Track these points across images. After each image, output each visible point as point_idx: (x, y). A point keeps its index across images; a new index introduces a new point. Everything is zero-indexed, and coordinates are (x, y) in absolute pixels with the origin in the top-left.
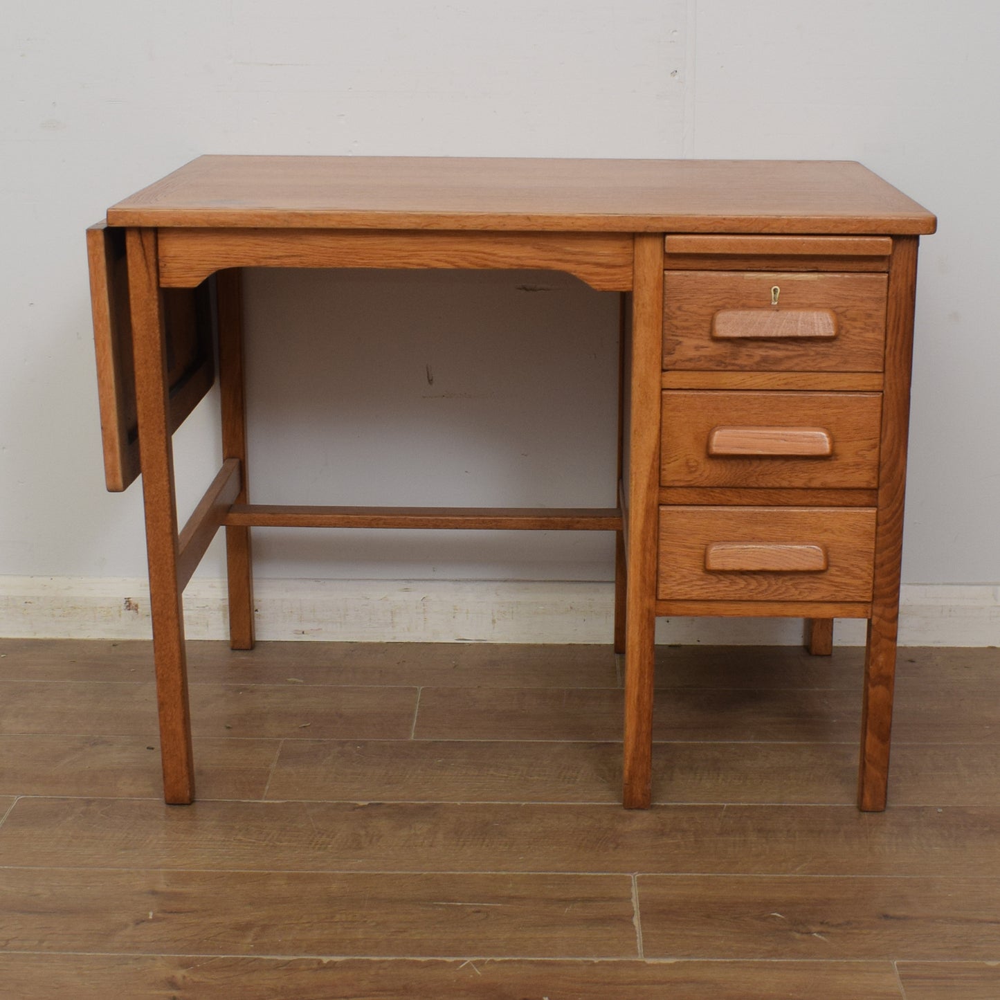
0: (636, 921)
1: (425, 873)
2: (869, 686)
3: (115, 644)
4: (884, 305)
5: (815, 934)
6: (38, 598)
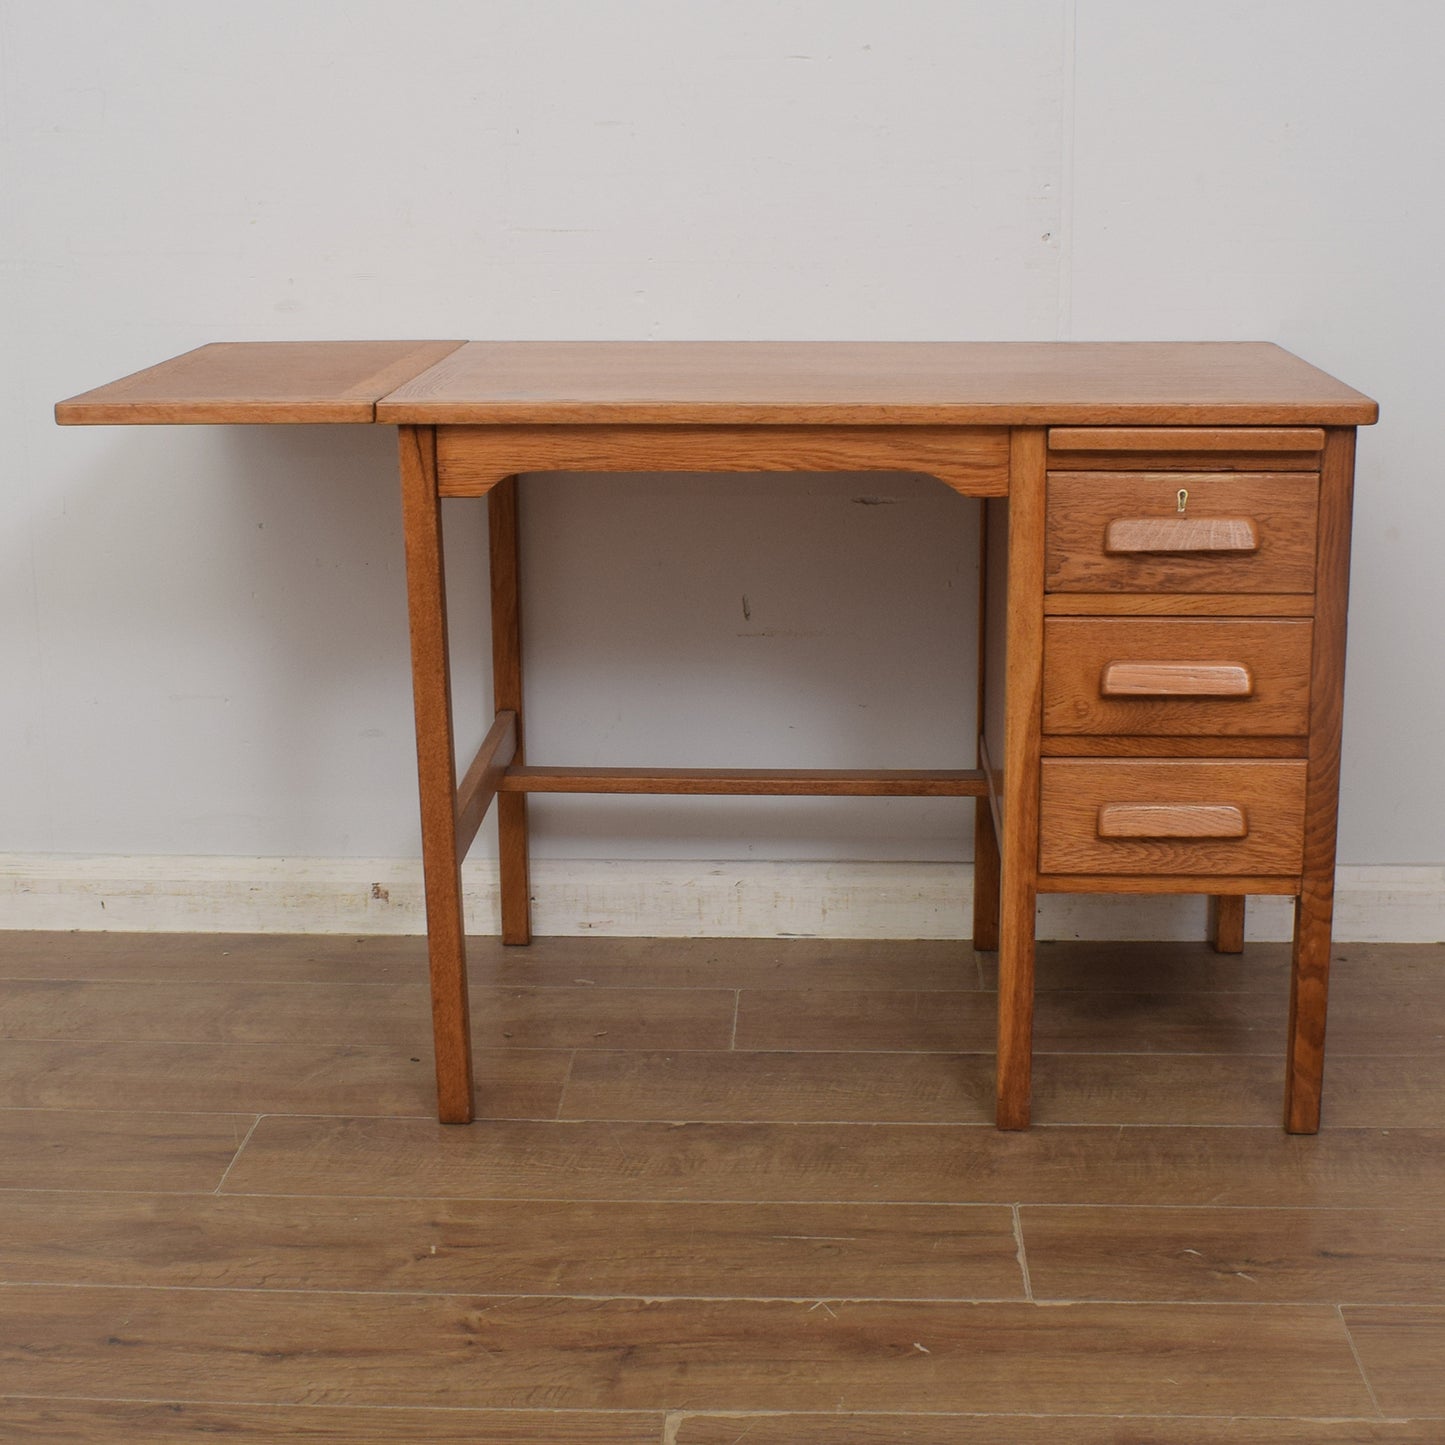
0: (1021, 1258)
1: (760, 1203)
2: (1298, 978)
3: (360, 940)
4: (1315, 511)
5: (1239, 1274)
6: (267, 883)
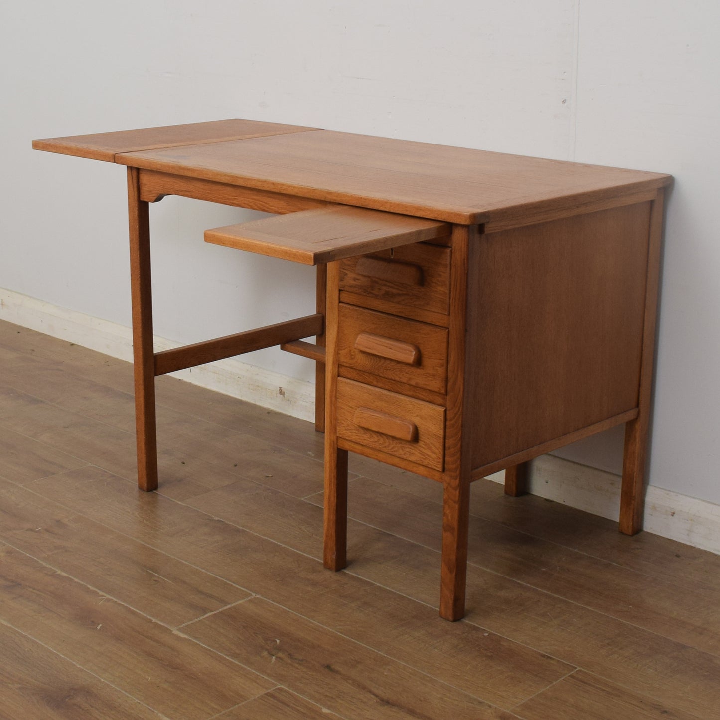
3: (270, 411)
6: (244, 376)
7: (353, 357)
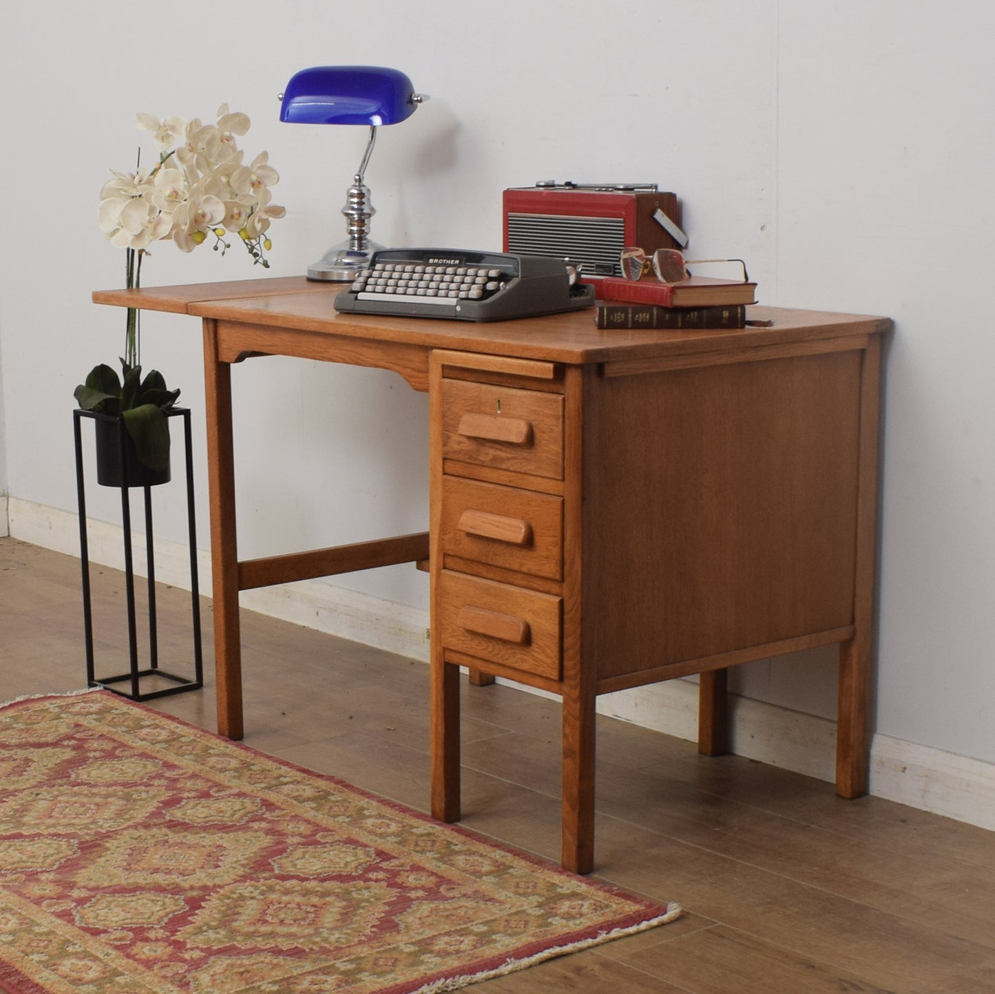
4: (561, 422)
6: (383, 617)
7: (458, 542)
